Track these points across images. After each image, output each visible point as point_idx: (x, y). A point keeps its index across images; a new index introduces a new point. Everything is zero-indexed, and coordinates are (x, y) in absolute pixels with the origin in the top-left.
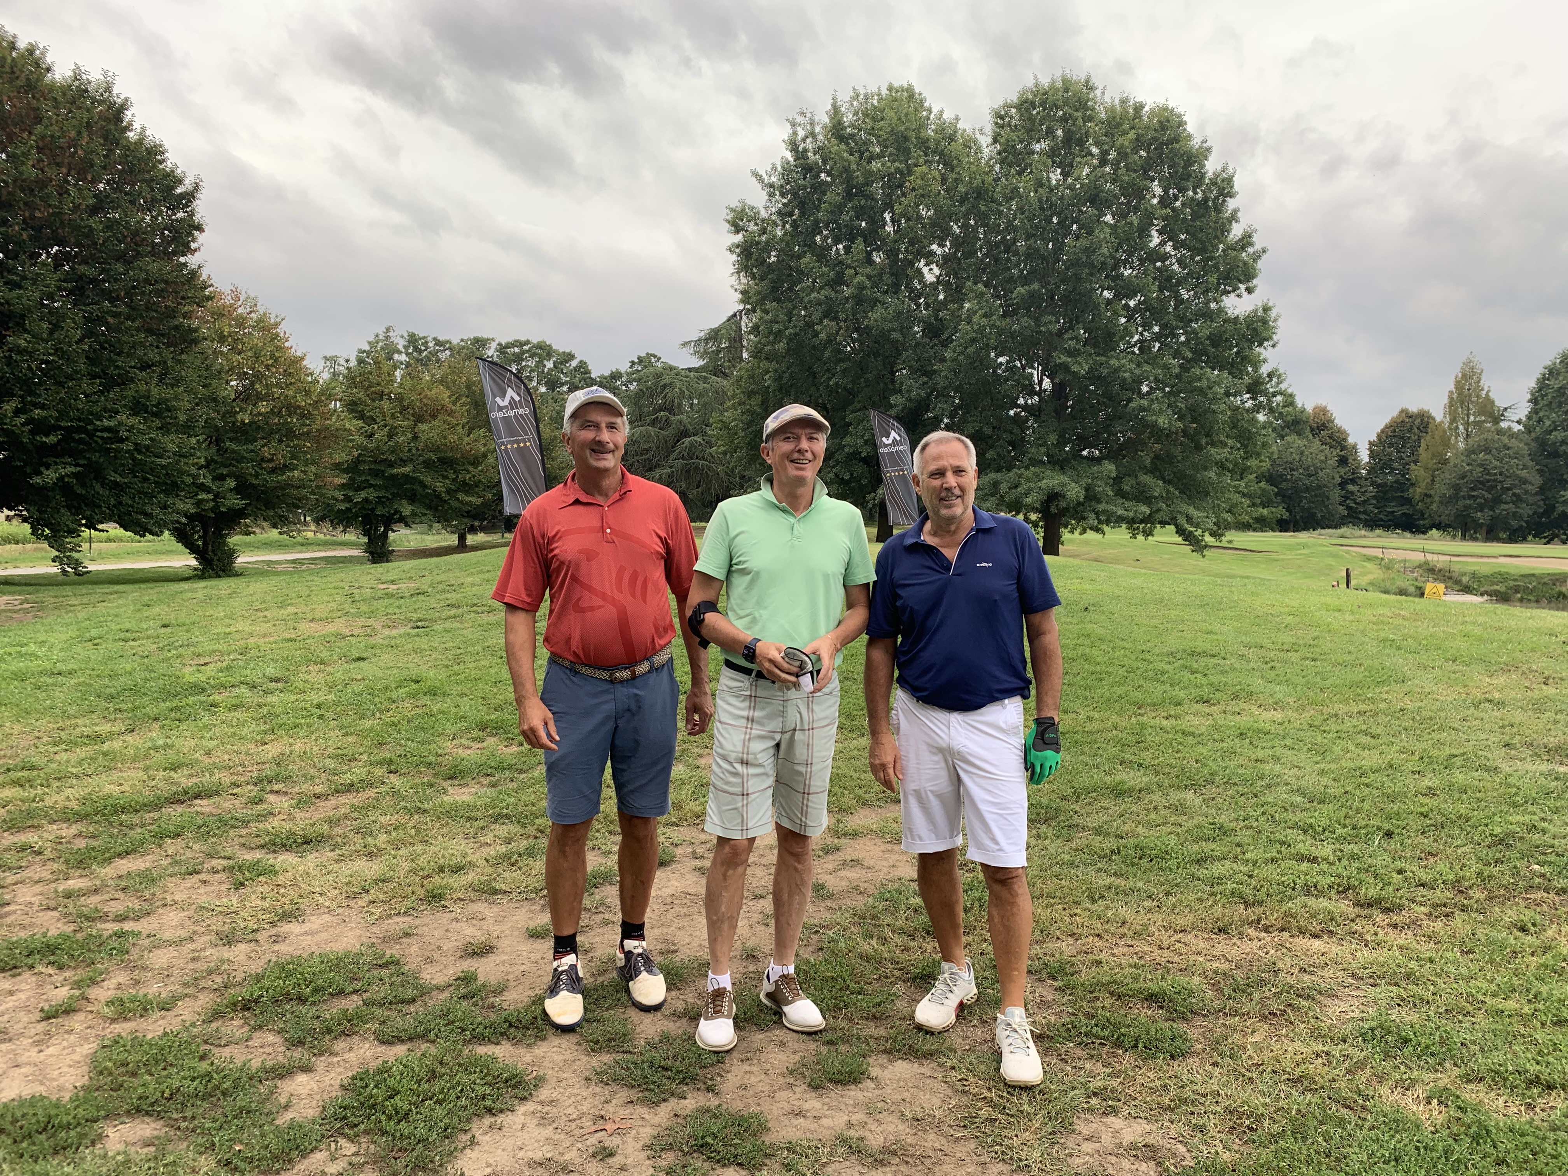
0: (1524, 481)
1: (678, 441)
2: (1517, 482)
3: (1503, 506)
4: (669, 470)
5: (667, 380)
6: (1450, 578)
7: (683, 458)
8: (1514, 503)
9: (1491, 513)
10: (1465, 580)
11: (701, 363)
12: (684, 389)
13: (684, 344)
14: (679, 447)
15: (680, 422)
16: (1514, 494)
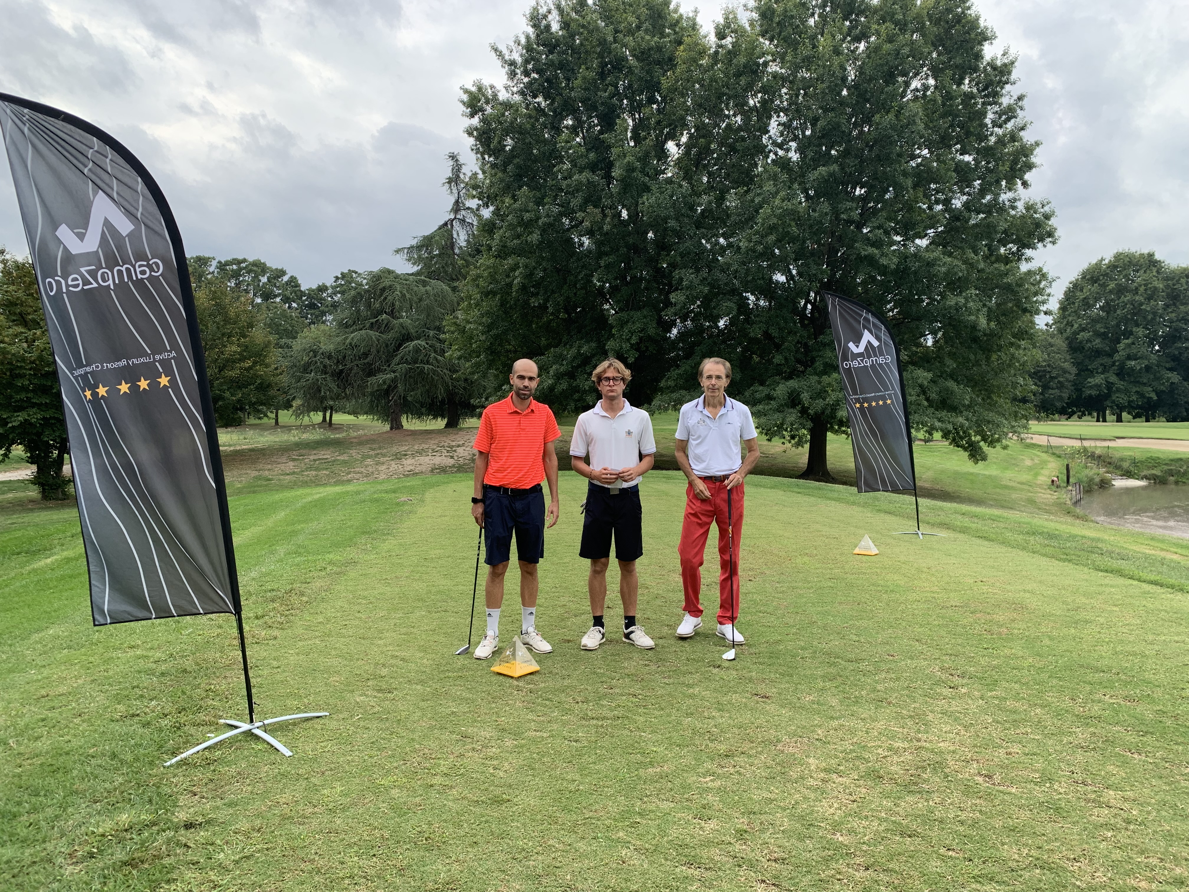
0: (1065, 371)
1: (400, 345)
2: (1060, 372)
3: (1051, 391)
4: (393, 375)
5: (387, 283)
6: (1110, 463)
7: (407, 362)
8: (1057, 388)
9: (1041, 397)
10: (1126, 465)
11: (416, 269)
12: (405, 292)
13: (397, 251)
14: (402, 351)
15: (401, 325)
16: (1059, 382)
